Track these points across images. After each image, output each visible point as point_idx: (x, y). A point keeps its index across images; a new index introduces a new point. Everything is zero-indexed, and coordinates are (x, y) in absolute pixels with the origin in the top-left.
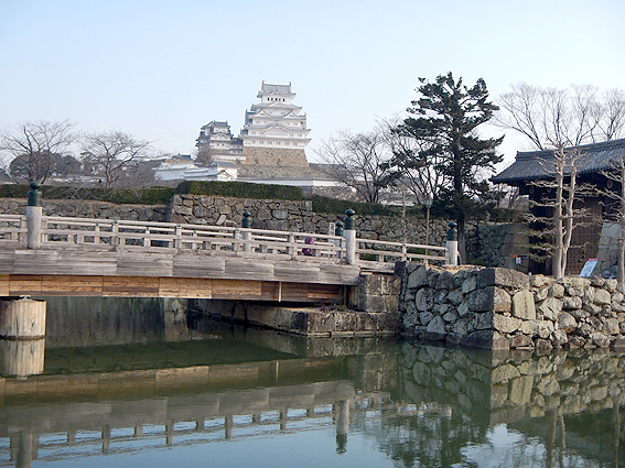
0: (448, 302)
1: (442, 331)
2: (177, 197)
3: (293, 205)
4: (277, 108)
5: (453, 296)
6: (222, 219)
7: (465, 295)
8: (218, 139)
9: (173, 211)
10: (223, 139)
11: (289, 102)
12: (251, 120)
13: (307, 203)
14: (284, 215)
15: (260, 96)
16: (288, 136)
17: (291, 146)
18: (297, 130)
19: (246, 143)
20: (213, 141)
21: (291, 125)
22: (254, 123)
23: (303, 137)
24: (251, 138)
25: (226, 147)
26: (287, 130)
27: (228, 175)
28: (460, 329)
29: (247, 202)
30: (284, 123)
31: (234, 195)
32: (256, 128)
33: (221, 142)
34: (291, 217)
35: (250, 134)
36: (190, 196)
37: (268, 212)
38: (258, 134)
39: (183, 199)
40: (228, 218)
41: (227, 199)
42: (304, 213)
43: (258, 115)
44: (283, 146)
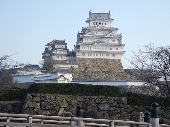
2: (29, 95)
3: (113, 100)
4: (100, 30)
6: (62, 111)
8: (58, 52)
9: (26, 105)
10: (62, 53)
11: (109, 25)
12: (82, 39)
13: (123, 98)
14: (106, 107)
15: (88, 21)
16: (108, 50)
17: (111, 57)
18: (115, 45)
19: (79, 56)
20: (54, 55)
21: (111, 42)
22: (84, 41)
23: (119, 50)
24: (82, 52)
25: (64, 58)
26: (108, 45)
27: (65, 79)
29: (79, 98)
30: (106, 41)
31: (70, 94)
32: (85, 44)
33: (60, 55)
34: (111, 109)
35: (81, 49)
36: (38, 95)
37: (95, 105)
38: (87, 49)
39: (33, 96)
40: (66, 110)
41: (65, 96)
42: (121, 106)
43: (87, 35)
44: (105, 57)
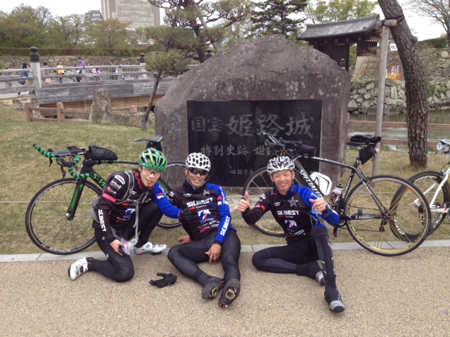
0: (358, 93)
1: (356, 106)
5: (361, 91)
7: (367, 90)
28: (366, 105)
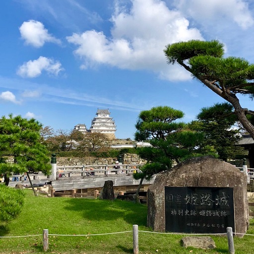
2: (125, 154)
4: (104, 119)
8: (81, 130)
9: (124, 160)
10: (83, 130)
12: (94, 123)
16: (108, 129)
17: (109, 132)
18: (111, 126)
21: (109, 125)
22: (95, 124)
23: (114, 129)
24: (94, 130)
26: (107, 127)
32: (96, 126)
35: (94, 128)
36: (130, 154)
38: (97, 128)
39: (127, 155)
43: (97, 121)
44: (106, 132)
